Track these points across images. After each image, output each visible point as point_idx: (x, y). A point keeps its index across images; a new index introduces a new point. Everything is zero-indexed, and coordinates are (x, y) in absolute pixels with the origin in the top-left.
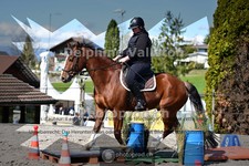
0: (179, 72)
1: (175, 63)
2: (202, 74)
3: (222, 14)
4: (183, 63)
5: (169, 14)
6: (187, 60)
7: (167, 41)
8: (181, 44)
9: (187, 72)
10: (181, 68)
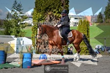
0: (20, 27)
1: (19, 23)
2: (30, 28)
3: (39, 2)
4: (22, 23)
5: (15, 2)
6: (24, 22)
7: (15, 13)
8: (21, 15)
9: (24, 27)
10: (21, 26)
